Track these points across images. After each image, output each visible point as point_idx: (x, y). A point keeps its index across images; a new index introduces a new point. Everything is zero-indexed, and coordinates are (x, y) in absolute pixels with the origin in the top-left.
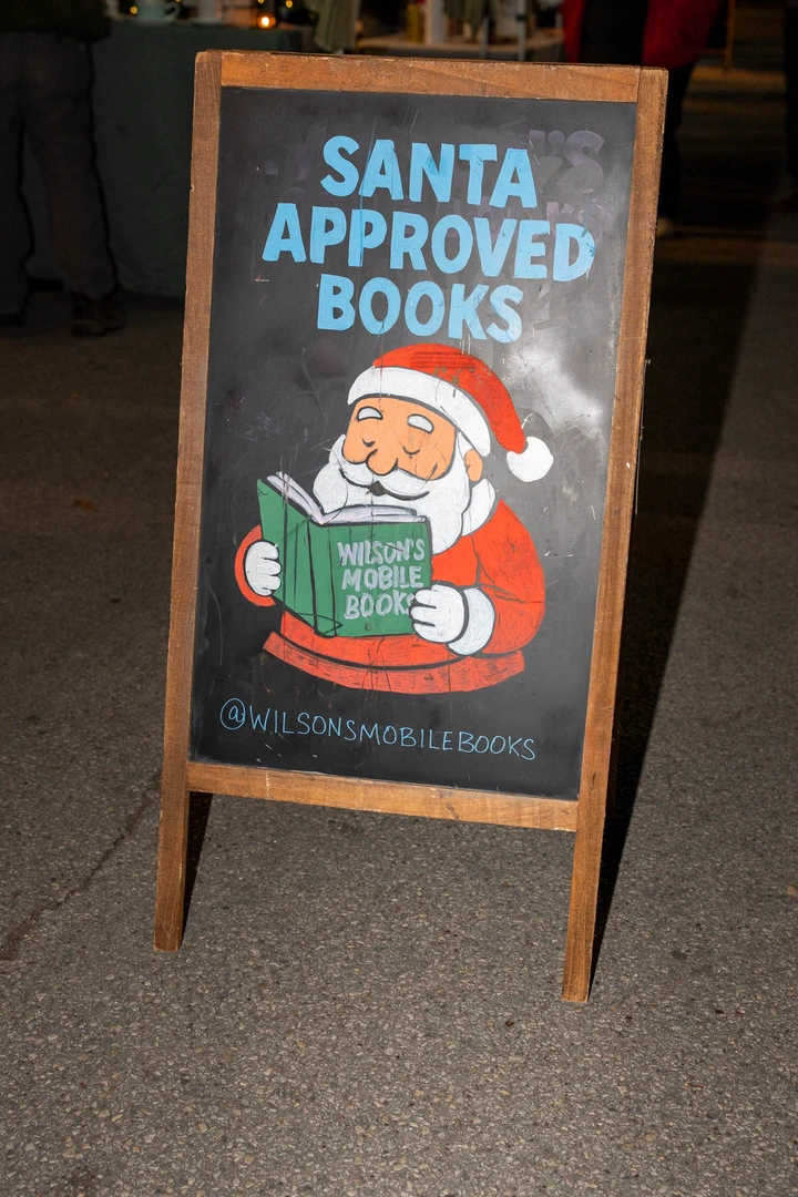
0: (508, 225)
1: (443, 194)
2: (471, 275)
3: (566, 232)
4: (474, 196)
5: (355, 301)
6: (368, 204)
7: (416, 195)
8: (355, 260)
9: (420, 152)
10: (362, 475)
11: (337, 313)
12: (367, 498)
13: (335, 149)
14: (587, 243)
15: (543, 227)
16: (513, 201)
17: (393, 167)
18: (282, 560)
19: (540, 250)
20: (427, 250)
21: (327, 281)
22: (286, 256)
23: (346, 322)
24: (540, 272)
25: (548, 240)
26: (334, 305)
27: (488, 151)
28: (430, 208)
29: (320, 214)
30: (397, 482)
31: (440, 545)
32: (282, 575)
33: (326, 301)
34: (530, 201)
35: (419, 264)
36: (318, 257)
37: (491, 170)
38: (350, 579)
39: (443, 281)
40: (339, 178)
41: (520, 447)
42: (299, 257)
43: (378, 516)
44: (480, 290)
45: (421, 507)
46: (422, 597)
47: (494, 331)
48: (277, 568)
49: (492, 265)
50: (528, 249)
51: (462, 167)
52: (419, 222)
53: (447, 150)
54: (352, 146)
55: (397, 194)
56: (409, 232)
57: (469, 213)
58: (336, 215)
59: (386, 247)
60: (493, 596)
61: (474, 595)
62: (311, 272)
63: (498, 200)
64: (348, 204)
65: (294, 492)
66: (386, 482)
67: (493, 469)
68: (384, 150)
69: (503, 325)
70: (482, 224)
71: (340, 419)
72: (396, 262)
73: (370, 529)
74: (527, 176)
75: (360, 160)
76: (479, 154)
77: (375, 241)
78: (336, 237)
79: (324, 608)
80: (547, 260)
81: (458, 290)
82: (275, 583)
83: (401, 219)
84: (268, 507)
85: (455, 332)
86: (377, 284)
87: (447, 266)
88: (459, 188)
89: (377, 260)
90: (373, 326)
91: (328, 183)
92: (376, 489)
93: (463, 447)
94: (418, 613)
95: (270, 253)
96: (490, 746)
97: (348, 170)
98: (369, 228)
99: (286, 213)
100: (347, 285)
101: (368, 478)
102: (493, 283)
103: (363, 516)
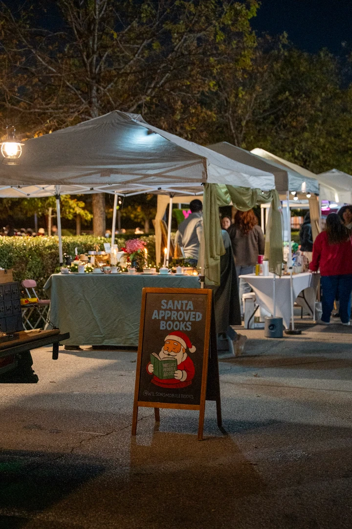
0: (189, 313)
1: (179, 308)
2: (184, 320)
3: (198, 313)
4: (184, 308)
5: (166, 325)
6: (168, 310)
7: (175, 308)
8: (166, 318)
9: (176, 302)
10: (166, 352)
11: (163, 327)
12: (167, 356)
13: (163, 302)
14: (201, 315)
15: (194, 313)
16: (190, 309)
17: (172, 305)
18: (154, 367)
19: (194, 316)
20: (177, 317)
21: (162, 322)
22: (155, 318)
23: (164, 328)
24: (194, 320)
25: (195, 315)
26: (163, 326)
27: (186, 302)
28: (177, 311)
29: (161, 312)
30: (172, 353)
31: (179, 363)
32: (154, 369)
33: (162, 325)
34: (192, 309)
35: (176, 319)
36: (160, 318)
37: (187, 305)
38: (165, 370)
39: (179, 322)
40: (164, 306)
41: (191, 347)
42: (157, 318)
43: (169, 359)
44: (185, 323)
45: (175, 357)
46: (176, 372)
47: (187, 329)
48: (153, 368)
49: (187, 319)
50: (192, 316)
51: (182, 304)
52: (175, 312)
53: (180, 302)
54: (166, 301)
55: (172, 308)
56: (174, 314)
57: (183, 311)
58: (163, 312)
59: (171, 317)
60: (187, 371)
61: (184, 372)
62: (159, 320)
63: (188, 309)
64: (165, 310)
65: (156, 356)
66: (170, 354)
67: (187, 351)
68: (170, 302)
69: (188, 328)
70: (185, 312)
71: (163, 343)
72: (172, 319)
73: (168, 361)
74: (192, 305)
75: (167, 303)
76: (185, 302)
77: (169, 316)
78: (163, 315)
79: (160, 374)
80: (195, 318)
81: (181, 323)
82: (153, 371)
83: (173, 312)
84: (152, 358)
85: (181, 329)
86: (170, 322)
87: (180, 319)
88: (182, 308)
89: (169, 319)
90: (169, 329)
91: (162, 307)
92: (169, 355)
93: (182, 347)
94: (175, 375)
95: (153, 318)
96: (186, 397)
97: (165, 305)
98: (168, 314)
99: (156, 312)
100: (165, 322)
101: (167, 353)
102: (187, 322)
103: (167, 359)
